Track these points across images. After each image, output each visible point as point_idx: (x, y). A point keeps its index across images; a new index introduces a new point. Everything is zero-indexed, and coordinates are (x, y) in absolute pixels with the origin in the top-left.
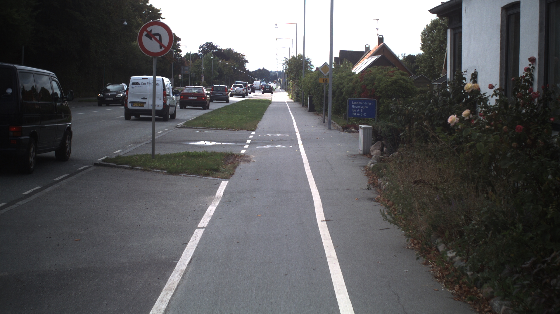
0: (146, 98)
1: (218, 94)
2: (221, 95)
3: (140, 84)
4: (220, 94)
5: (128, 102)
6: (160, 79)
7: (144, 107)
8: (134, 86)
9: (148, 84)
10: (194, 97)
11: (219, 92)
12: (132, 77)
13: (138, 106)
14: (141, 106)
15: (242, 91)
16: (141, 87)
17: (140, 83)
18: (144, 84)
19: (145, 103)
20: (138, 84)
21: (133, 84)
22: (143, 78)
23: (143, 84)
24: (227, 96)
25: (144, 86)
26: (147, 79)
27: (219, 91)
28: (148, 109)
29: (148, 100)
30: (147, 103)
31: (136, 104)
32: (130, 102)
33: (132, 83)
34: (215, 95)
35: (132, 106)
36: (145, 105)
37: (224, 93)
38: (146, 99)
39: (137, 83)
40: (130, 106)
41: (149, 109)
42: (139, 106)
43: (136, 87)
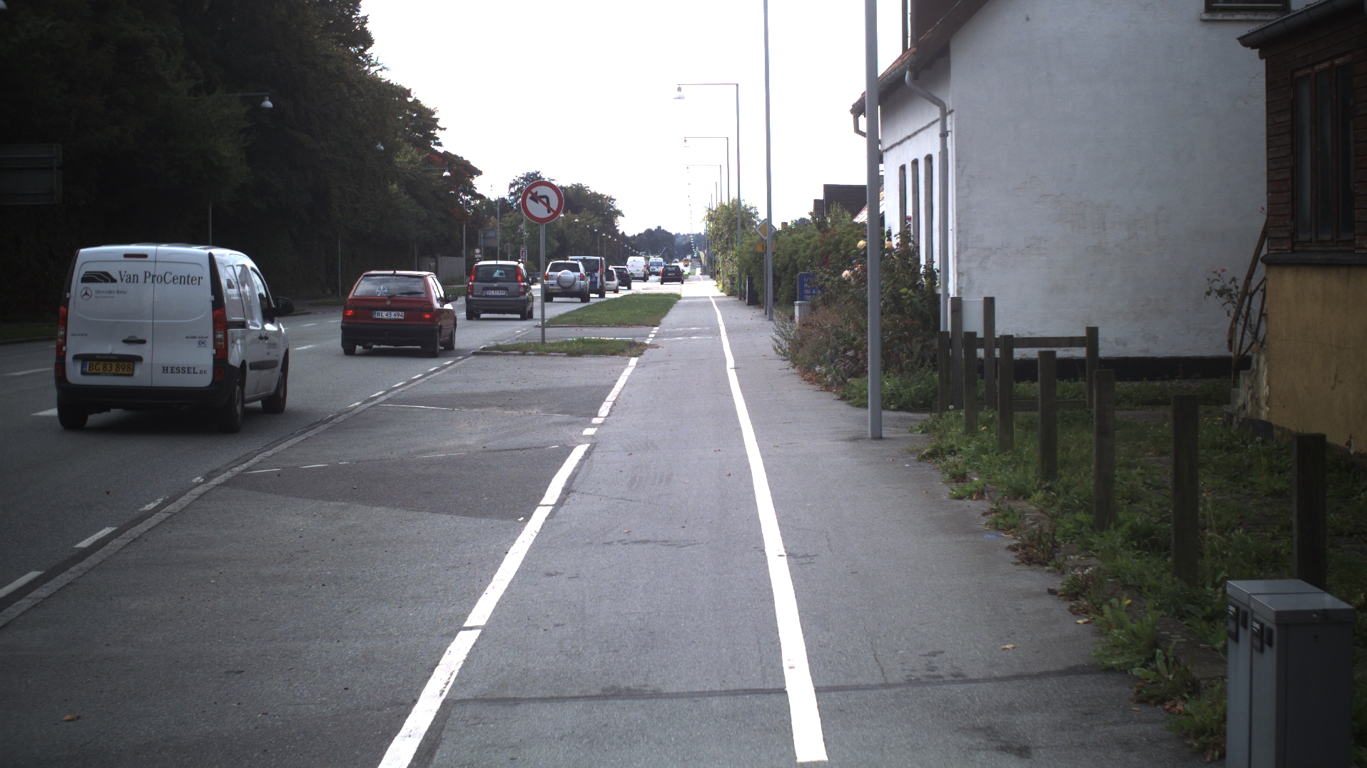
0: (140, 337)
1: (493, 293)
2: (503, 293)
3: (114, 281)
4: (497, 293)
5: (69, 358)
6: (202, 255)
7: (132, 375)
8: (93, 286)
9: (149, 280)
10: (393, 313)
11: (495, 285)
12: (82, 250)
13: (106, 375)
14: (121, 371)
15: (578, 282)
16: (118, 292)
17: (115, 275)
18: (132, 279)
19: (139, 359)
20: (106, 281)
21: (89, 278)
22: (126, 256)
23: (128, 281)
24: (522, 297)
25: (131, 287)
26: (145, 256)
27: (496, 280)
28: (148, 384)
29: (148, 346)
30: (146, 360)
31: (101, 366)
32: (76, 358)
33: (81, 275)
34: (484, 295)
35: (83, 373)
36: (138, 369)
37: (512, 286)
38: (143, 342)
39: (105, 277)
40: (75, 374)
41: (155, 384)
42: (115, 375)
43: (98, 292)
